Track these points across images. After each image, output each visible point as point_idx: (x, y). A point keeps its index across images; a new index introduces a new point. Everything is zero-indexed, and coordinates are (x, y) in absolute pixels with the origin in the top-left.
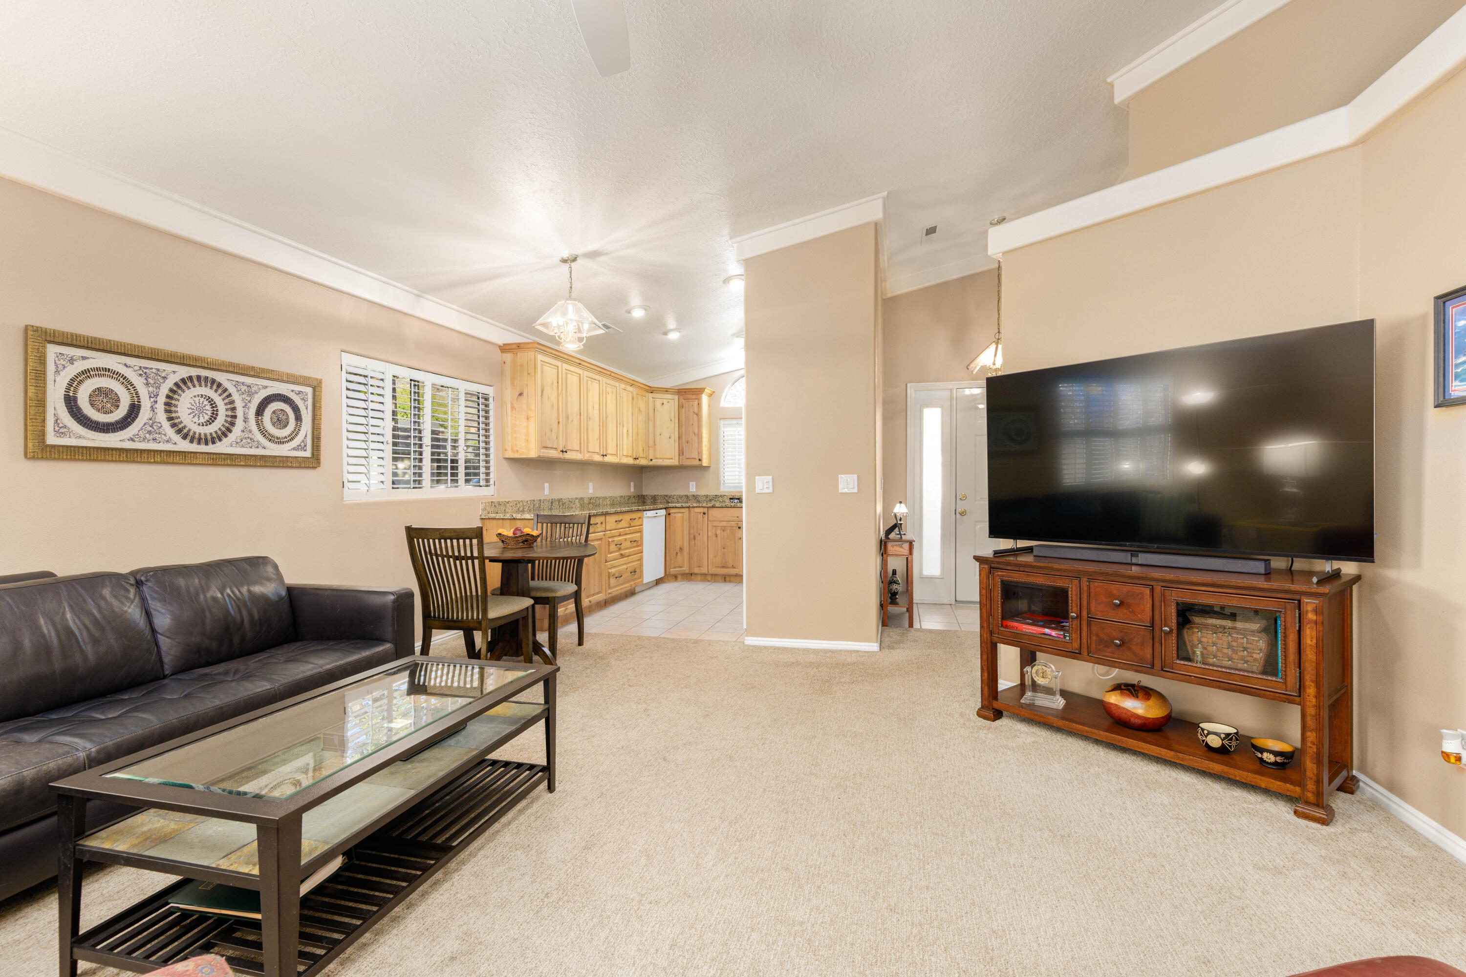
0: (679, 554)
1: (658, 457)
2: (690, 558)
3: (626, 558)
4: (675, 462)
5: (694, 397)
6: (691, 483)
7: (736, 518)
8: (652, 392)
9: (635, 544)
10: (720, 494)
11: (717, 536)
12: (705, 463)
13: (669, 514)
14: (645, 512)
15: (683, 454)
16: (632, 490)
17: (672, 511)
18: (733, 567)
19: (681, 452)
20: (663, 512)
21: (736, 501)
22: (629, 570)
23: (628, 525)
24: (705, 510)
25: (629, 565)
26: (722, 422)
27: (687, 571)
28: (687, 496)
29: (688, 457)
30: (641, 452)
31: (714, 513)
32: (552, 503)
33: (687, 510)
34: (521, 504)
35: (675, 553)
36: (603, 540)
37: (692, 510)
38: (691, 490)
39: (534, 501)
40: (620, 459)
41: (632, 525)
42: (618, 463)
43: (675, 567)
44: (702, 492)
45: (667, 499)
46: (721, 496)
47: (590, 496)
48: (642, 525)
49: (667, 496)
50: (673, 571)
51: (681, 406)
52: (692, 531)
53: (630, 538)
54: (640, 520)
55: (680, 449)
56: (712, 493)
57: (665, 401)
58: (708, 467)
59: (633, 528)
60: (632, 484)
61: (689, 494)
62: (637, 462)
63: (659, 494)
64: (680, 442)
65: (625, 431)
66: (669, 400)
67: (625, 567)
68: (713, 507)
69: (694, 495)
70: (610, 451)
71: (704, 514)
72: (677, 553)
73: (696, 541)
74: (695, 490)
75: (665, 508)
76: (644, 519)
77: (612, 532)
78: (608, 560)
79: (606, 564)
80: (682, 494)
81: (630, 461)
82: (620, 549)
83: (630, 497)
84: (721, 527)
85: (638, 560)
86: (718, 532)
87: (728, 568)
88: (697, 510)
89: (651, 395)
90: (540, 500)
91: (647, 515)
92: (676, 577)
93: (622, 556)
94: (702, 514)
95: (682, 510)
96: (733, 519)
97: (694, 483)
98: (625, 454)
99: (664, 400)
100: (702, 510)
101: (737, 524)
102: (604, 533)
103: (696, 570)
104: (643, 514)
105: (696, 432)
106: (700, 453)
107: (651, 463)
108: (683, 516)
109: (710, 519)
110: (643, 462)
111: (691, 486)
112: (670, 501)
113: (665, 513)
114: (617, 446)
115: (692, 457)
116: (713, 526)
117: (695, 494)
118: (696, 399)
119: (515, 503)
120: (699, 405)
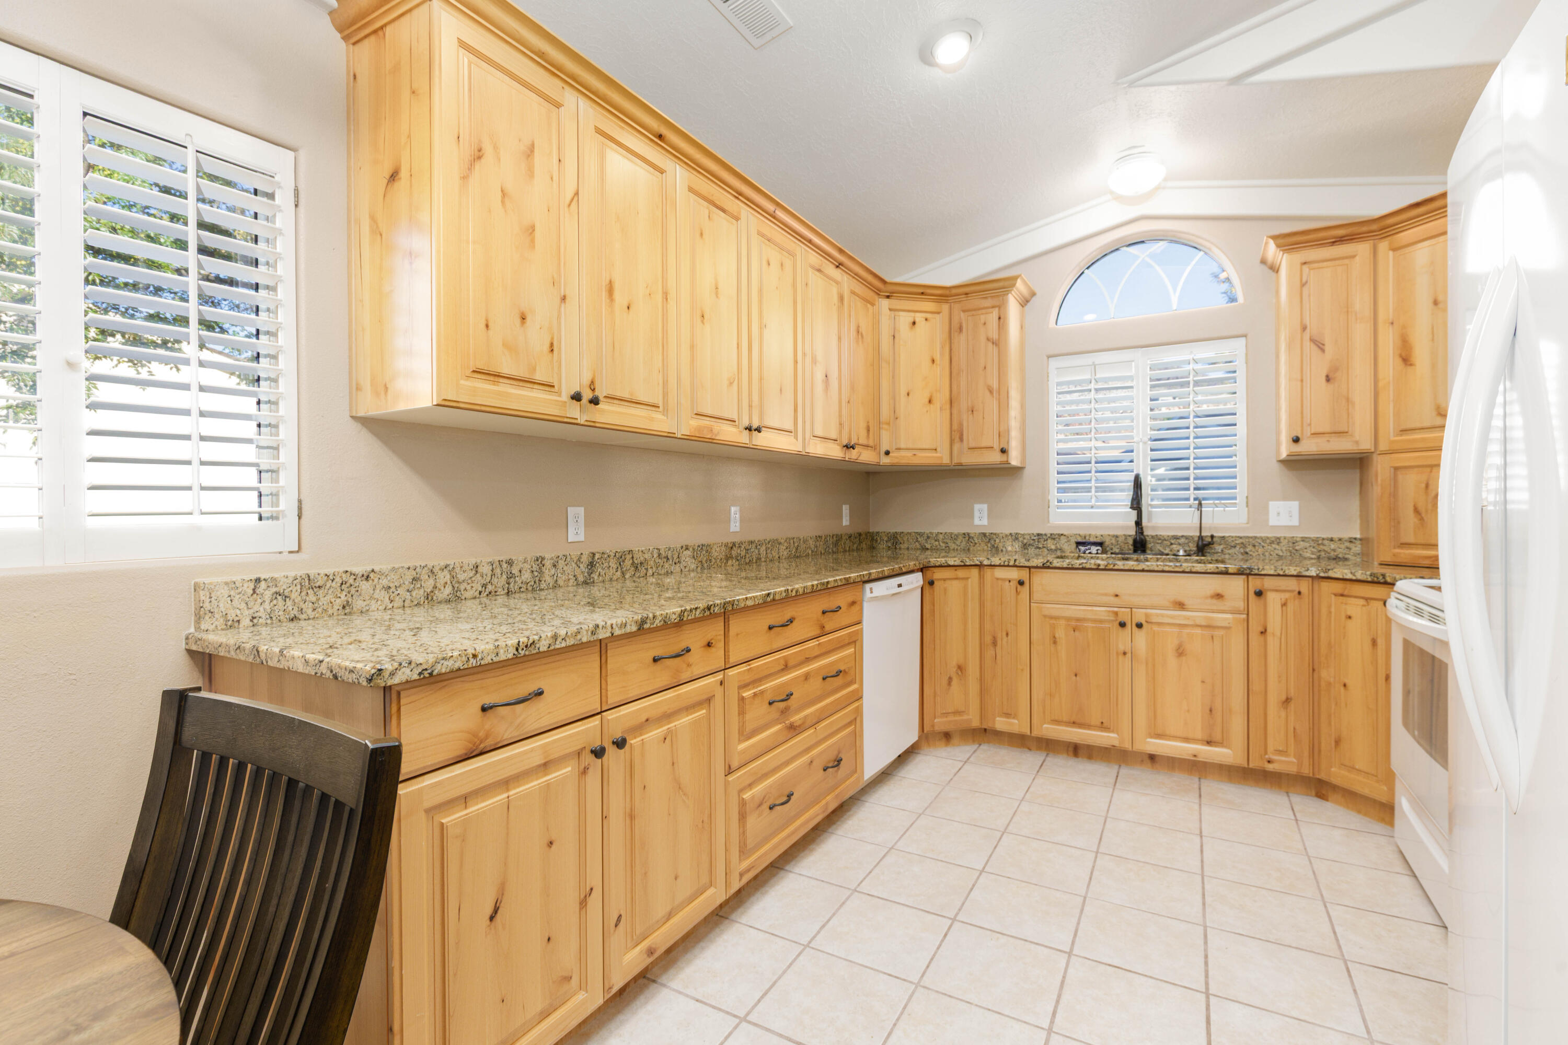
0: (955, 682)
1: (903, 446)
2: (983, 692)
3: (812, 731)
4: (942, 457)
5: (988, 303)
6: (977, 507)
7: (1113, 599)
8: (888, 297)
9: (839, 681)
10: (1048, 532)
11: (1055, 643)
12: (1014, 460)
13: (931, 583)
14: (868, 586)
15: (961, 439)
16: (846, 521)
17: (938, 574)
18: (1102, 727)
19: (957, 435)
20: (916, 580)
21: (1094, 549)
22: (819, 764)
23: (817, 632)
24: (1023, 575)
25: (815, 752)
26: (1054, 364)
27: (976, 723)
28: (968, 537)
29: (972, 445)
30: (863, 433)
31: (1044, 581)
32: (591, 565)
33: (975, 572)
34: (444, 577)
35: (945, 681)
36: (718, 702)
37: (988, 572)
38: (977, 522)
39: (510, 563)
40: (804, 446)
41: (828, 628)
42: (799, 455)
43: (946, 714)
44: (1004, 527)
45: (924, 542)
46: (1053, 537)
47: (730, 540)
48: (859, 622)
49: (921, 534)
50: (941, 724)
51: (954, 330)
52: (988, 626)
53: (820, 668)
54: (855, 608)
55: (955, 427)
56: (1029, 528)
57: (919, 317)
58: (1018, 470)
59: (831, 637)
60: (846, 509)
61: (971, 531)
62: (853, 454)
63: (906, 531)
64: (955, 411)
65: (819, 376)
66: (928, 316)
67: (805, 759)
68: (1045, 567)
69: (984, 534)
70: (772, 420)
71: (1021, 583)
72: (950, 679)
73: (998, 648)
74: (985, 522)
75: (921, 570)
76: (865, 605)
77: (754, 664)
78: (735, 764)
79: (731, 778)
80: (956, 532)
81: (834, 452)
82: (784, 712)
83: (838, 539)
84: (1068, 619)
85: (850, 724)
86: (1060, 633)
87: (1088, 726)
88: (1000, 573)
89: (885, 304)
90: (540, 560)
91: (875, 594)
92: (947, 736)
93: (794, 730)
94: (1014, 584)
95: (961, 573)
96: (1106, 599)
97: (985, 507)
98: (819, 433)
99: (918, 315)
100: (1014, 574)
101: (1116, 614)
102: (720, 676)
103: (1001, 724)
104: (863, 590)
105: (995, 386)
106: (1003, 434)
107: (885, 460)
108: (965, 588)
109: (1036, 596)
110: (866, 457)
111: (977, 514)
112: (928, 546)
113: (921, 583)
114: (796, 410)
115: (983, 445)
116: (1045, 616)
117: (988, 531)
118: (993, 307)
119: (409, 575)
120: (1001, 319)
